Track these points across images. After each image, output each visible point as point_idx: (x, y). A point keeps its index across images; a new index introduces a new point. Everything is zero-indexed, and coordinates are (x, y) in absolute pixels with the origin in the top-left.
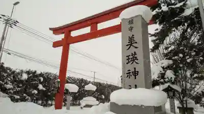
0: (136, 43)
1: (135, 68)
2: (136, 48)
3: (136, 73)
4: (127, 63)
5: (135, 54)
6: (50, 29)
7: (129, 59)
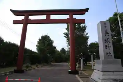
0: (108, 34)
1: (109, 45)
2: (109, 36)
3: (109, 47)
4: (105, 42)
5: (108, 38)
6: (11, 10)
7: (106, 40)
